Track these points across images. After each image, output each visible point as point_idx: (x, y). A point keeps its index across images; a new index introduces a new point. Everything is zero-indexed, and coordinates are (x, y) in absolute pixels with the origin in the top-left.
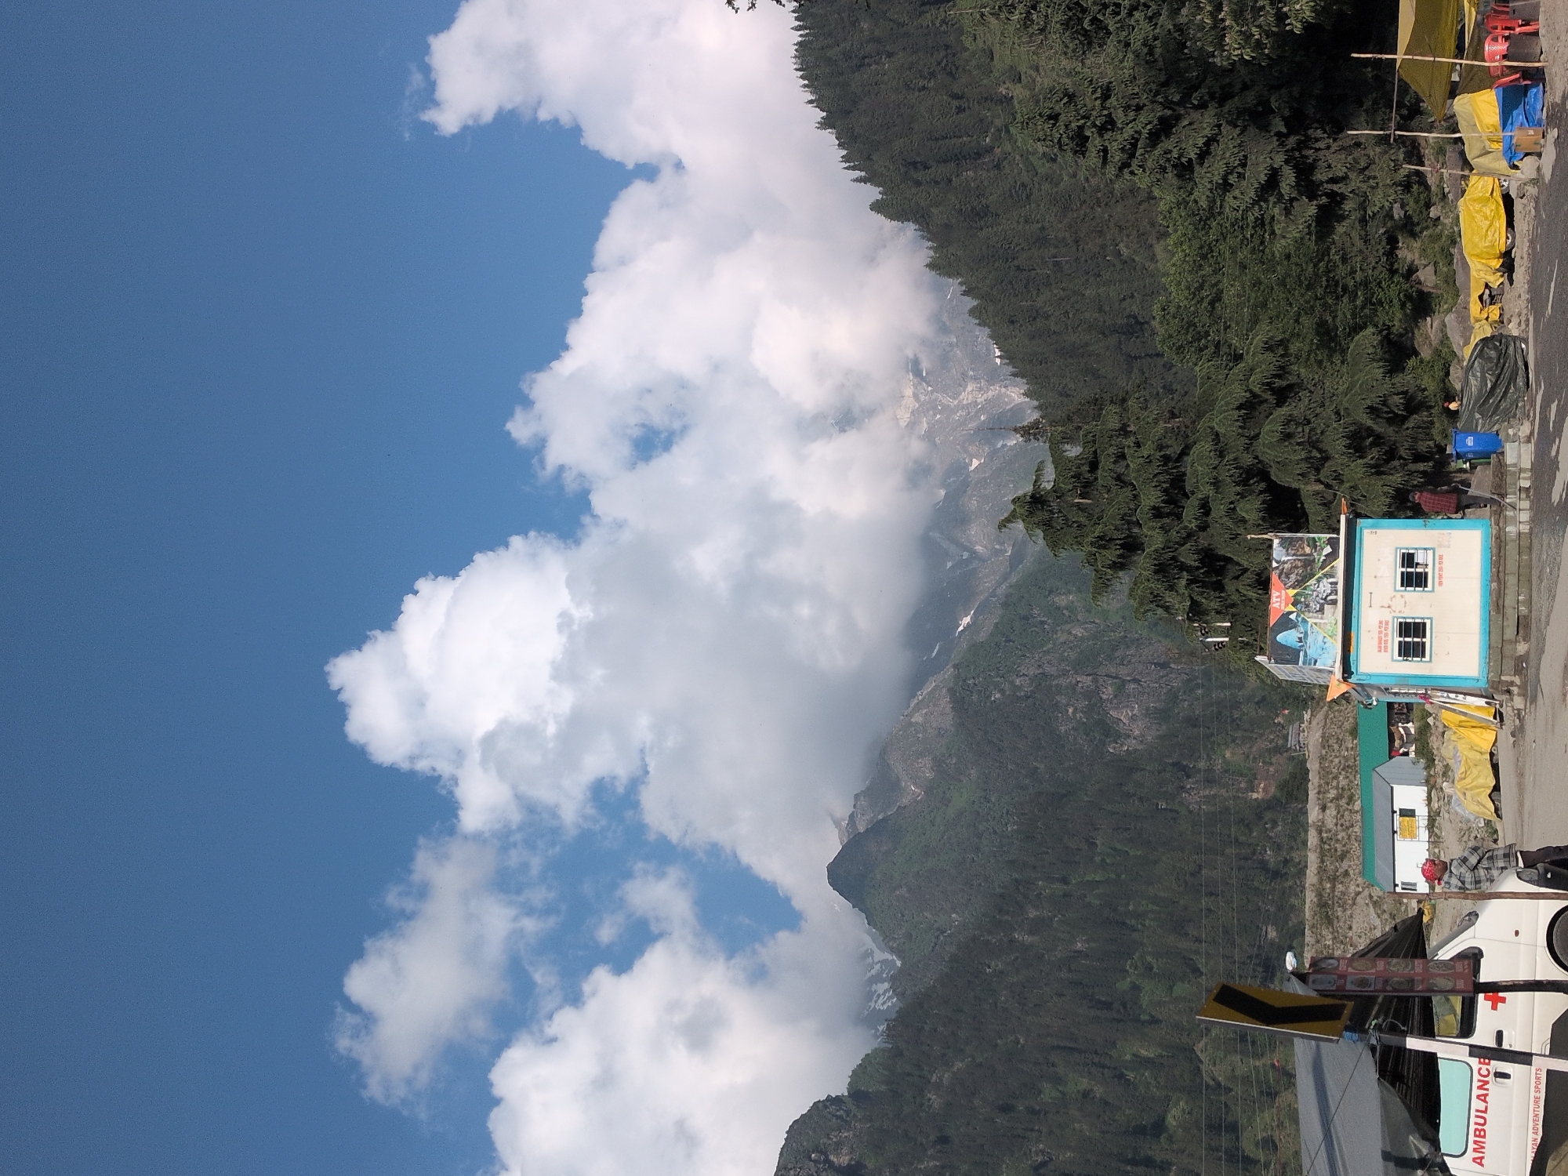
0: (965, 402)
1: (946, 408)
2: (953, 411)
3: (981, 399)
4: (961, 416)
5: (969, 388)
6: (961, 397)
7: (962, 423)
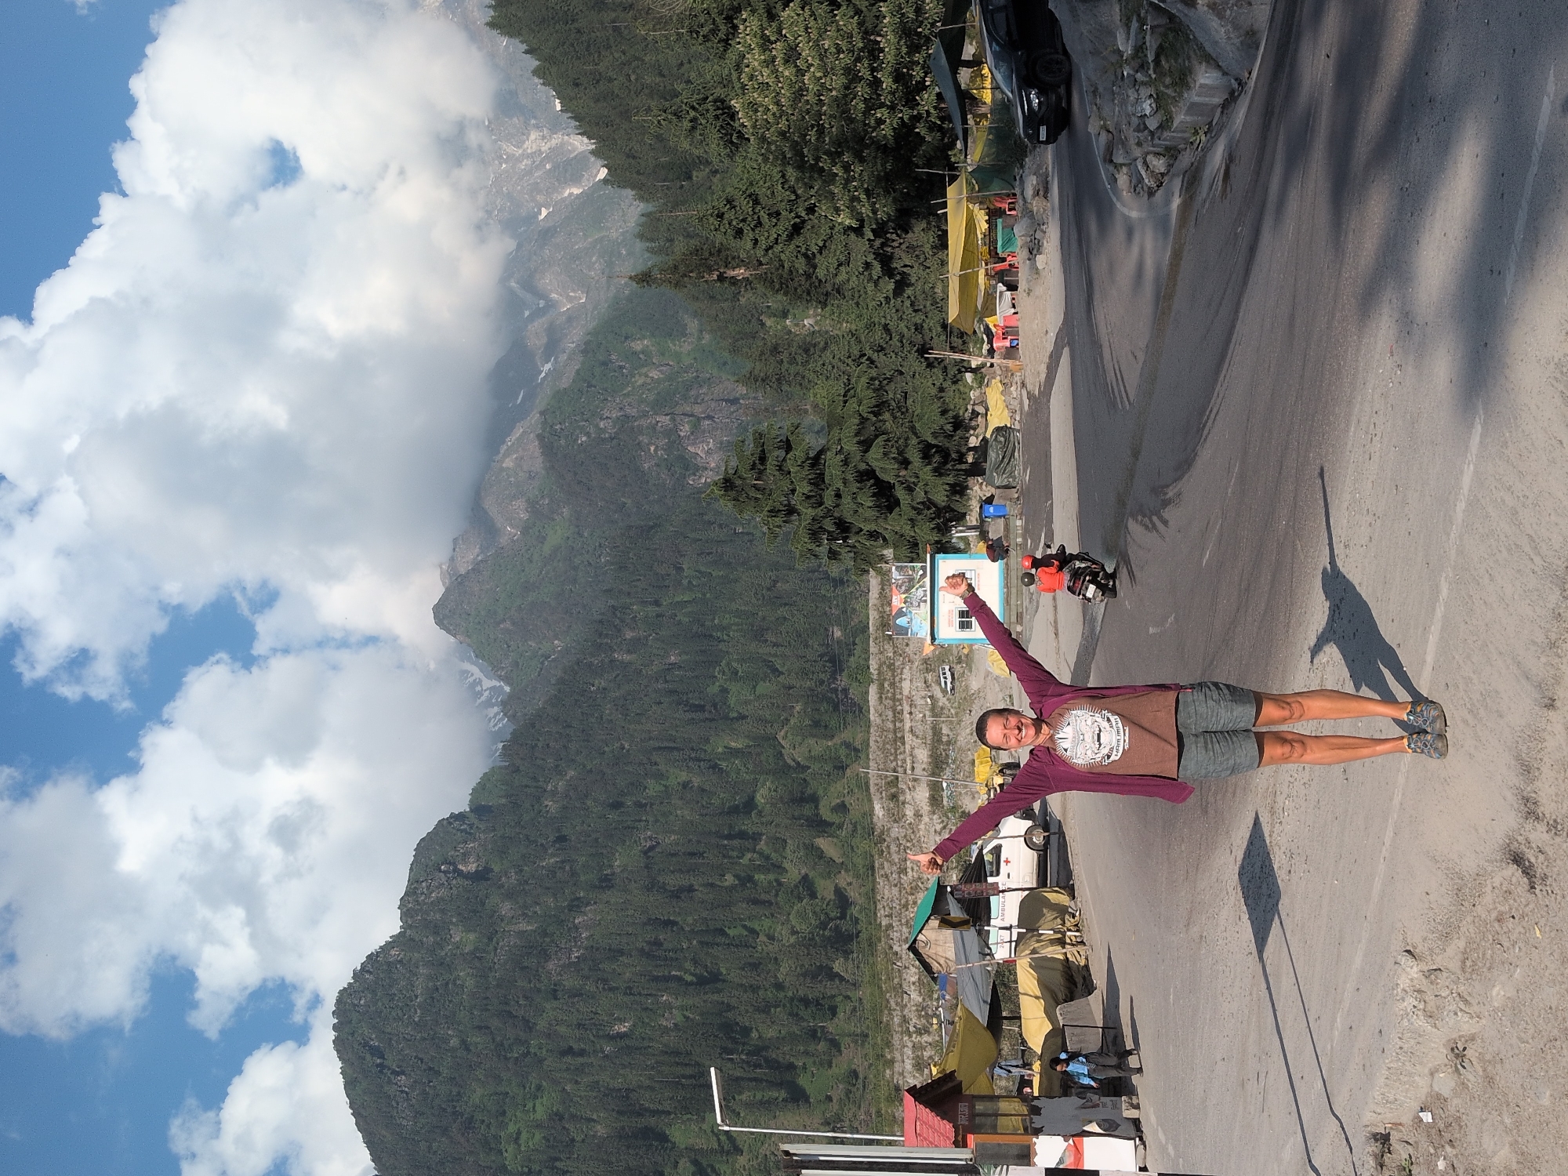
0: (529, 151)
1: (510, 157)
2: (519, 160)
3: (545, 148)
4: (526, 165)
5: (533, 136)
6: (525, 146)
7: (529, 172)
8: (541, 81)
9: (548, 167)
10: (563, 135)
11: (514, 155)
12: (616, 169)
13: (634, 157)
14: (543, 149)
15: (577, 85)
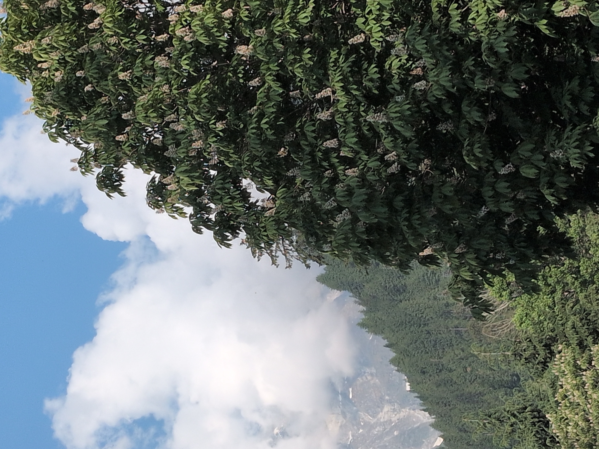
0: (382, 420)
1: (367, 424)
2: (372, 427)
3: (394, 418)
4: (378, 431)
5: (386, 409)
6: (379, 416)
7: (380, 437)
8: (396, 368)
9: (396, 433)
10: (410, 409)
11: (369, 423)
12: (450, 440)
13: (466, 431)
14: (393, 419)
15: (424, 373)
